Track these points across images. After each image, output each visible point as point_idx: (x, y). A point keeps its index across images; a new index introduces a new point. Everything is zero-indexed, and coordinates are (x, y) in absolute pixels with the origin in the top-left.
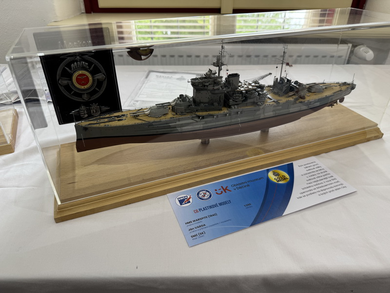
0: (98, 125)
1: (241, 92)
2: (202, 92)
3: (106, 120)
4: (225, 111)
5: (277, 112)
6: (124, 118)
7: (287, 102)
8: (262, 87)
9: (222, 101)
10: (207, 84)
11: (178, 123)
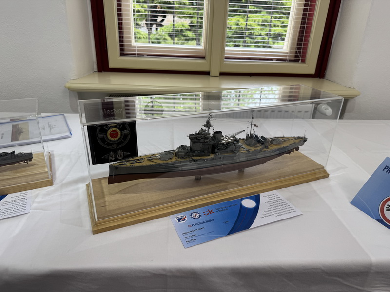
0: (125, 166)
1: (223, 144)
2: (196, 143)
3: (130, 162)
4: (212, 156)
5: (248, 158)
6: (143, 161)
7: (255, 151)
8: (237, 141)
9: (210, 150)
10: (200, 138)
11: (179, 164)
